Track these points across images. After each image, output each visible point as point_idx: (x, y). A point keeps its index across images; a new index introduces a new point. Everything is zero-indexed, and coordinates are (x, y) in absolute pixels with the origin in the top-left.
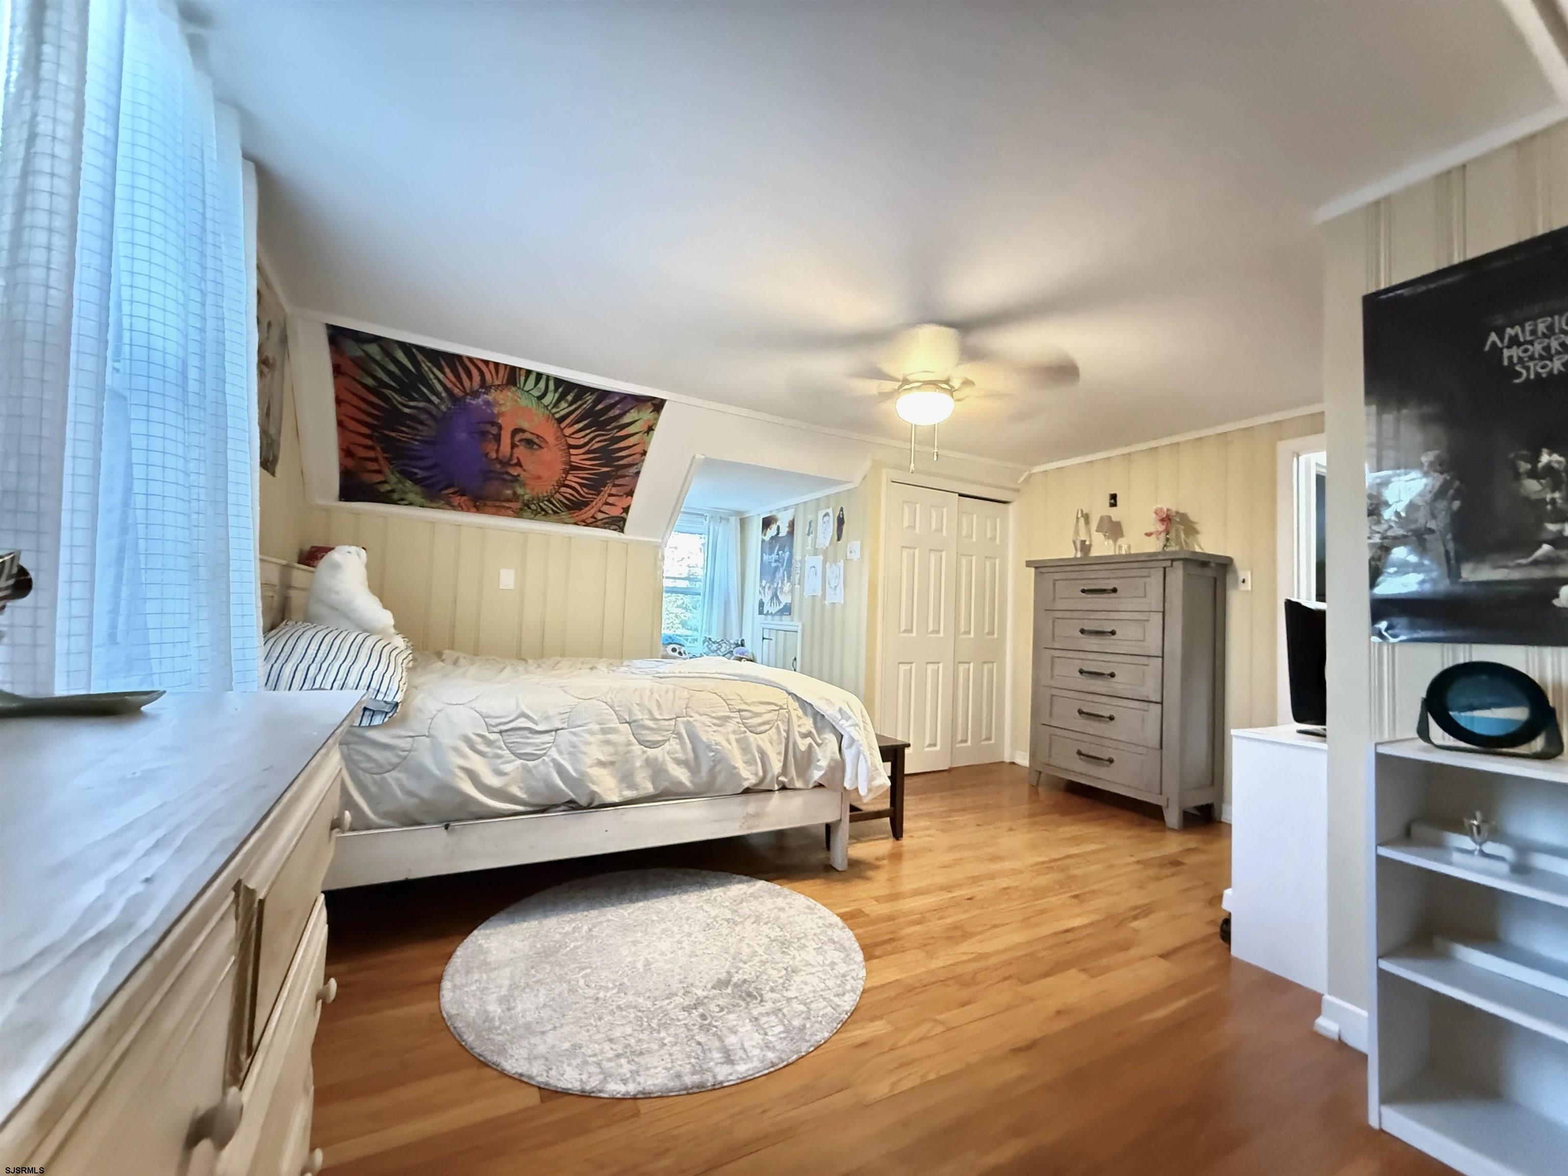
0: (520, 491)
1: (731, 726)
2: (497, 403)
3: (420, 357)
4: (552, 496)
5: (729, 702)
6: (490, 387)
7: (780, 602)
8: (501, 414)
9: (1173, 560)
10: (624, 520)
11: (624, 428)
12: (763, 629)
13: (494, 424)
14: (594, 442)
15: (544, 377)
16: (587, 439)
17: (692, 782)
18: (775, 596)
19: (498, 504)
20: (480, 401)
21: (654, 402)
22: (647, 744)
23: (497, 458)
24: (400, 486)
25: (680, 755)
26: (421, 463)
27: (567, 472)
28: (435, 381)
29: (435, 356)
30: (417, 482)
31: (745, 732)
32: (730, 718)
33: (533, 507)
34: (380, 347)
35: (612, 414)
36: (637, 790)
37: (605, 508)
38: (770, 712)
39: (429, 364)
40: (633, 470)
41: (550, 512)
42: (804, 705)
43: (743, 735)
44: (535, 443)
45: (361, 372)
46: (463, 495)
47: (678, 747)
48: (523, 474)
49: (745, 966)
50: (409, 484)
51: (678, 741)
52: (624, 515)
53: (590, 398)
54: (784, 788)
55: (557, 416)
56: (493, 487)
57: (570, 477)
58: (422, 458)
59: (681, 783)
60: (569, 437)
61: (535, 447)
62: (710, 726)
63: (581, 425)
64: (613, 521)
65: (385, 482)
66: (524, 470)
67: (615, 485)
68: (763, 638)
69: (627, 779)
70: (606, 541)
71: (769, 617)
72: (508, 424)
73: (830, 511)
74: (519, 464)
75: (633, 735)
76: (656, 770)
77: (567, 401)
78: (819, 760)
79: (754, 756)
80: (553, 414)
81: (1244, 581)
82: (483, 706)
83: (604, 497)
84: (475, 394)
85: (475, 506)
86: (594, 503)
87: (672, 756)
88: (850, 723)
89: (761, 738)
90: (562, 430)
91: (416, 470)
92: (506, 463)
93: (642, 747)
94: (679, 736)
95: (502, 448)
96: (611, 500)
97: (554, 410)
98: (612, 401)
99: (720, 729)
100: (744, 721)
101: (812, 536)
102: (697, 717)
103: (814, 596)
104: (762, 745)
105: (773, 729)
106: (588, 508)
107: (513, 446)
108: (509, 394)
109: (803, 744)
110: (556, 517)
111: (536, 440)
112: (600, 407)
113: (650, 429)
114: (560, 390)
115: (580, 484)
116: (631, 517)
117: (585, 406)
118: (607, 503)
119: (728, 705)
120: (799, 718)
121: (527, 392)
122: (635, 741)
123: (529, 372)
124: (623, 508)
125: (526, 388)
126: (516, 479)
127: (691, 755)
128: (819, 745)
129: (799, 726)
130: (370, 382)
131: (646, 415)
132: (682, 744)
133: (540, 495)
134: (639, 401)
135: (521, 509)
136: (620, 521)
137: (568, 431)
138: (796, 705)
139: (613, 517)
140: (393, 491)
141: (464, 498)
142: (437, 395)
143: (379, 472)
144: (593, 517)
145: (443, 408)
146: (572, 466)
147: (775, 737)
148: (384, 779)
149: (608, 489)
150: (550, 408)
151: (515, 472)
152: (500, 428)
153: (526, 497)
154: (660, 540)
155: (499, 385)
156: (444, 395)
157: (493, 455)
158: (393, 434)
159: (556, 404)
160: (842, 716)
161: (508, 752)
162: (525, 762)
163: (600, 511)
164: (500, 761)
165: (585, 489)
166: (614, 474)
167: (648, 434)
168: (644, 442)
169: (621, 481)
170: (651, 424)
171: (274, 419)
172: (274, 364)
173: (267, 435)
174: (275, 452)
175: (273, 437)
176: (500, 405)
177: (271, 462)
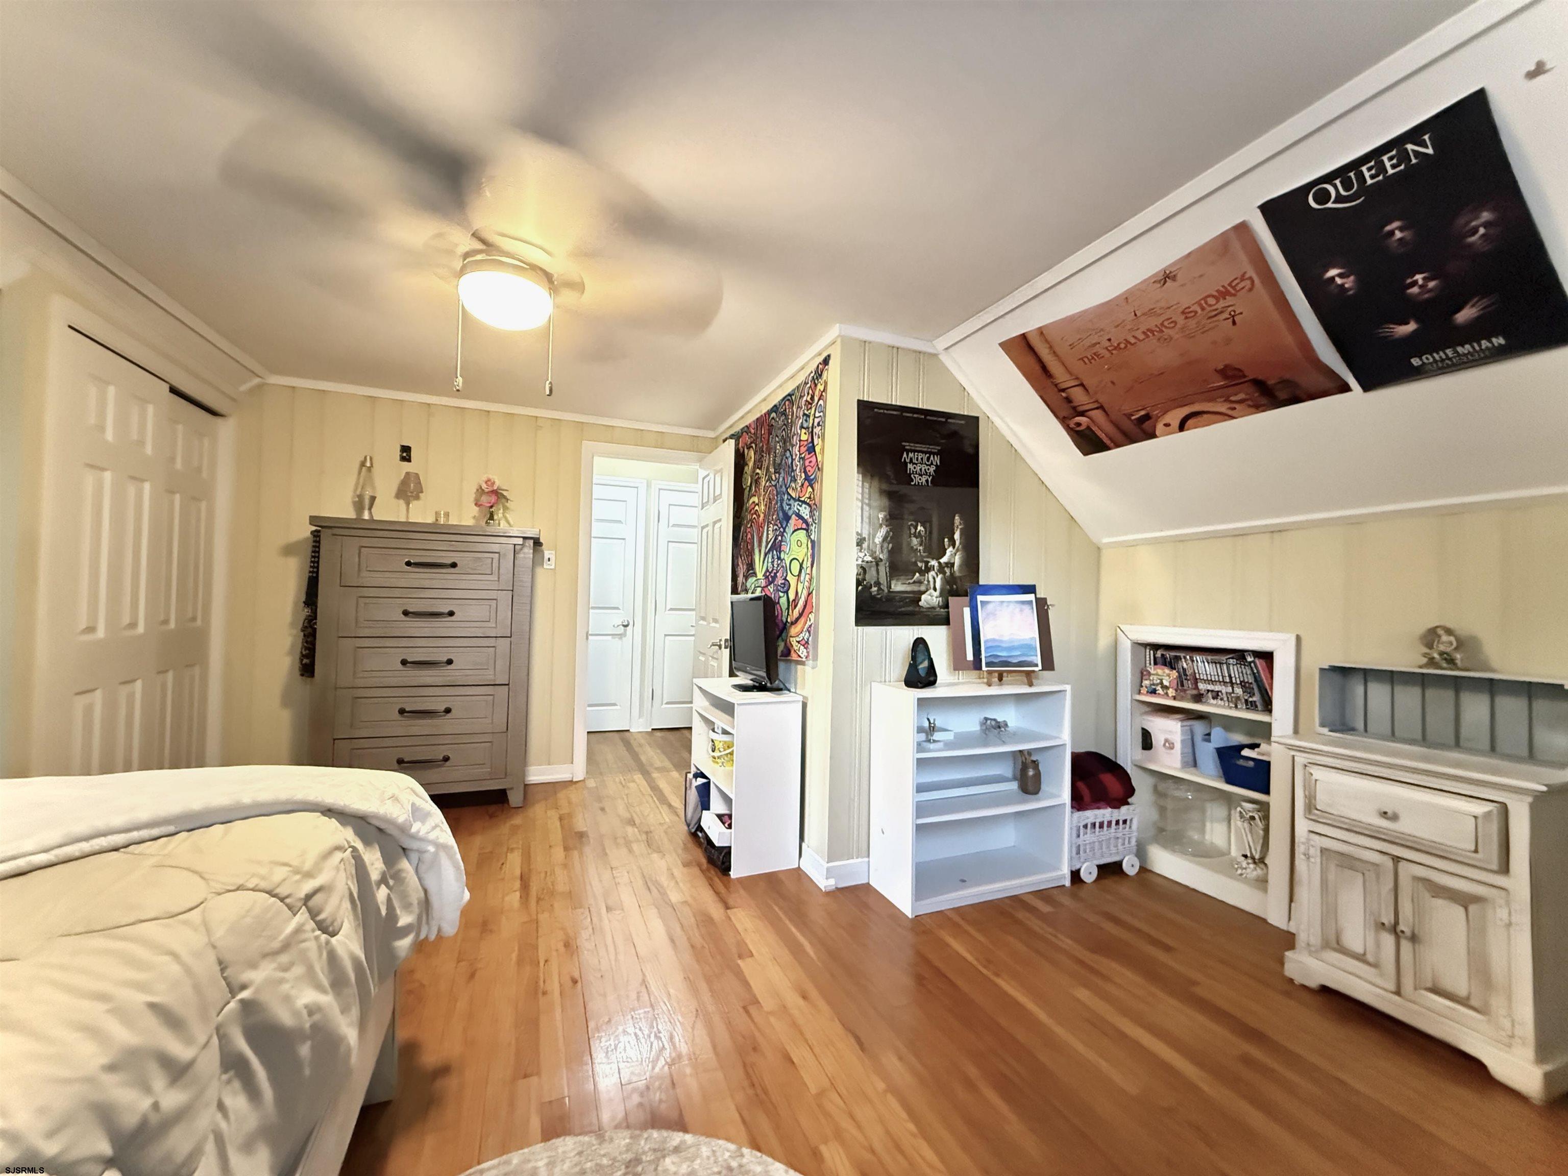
9: (525, 538)
81: (549, 560)
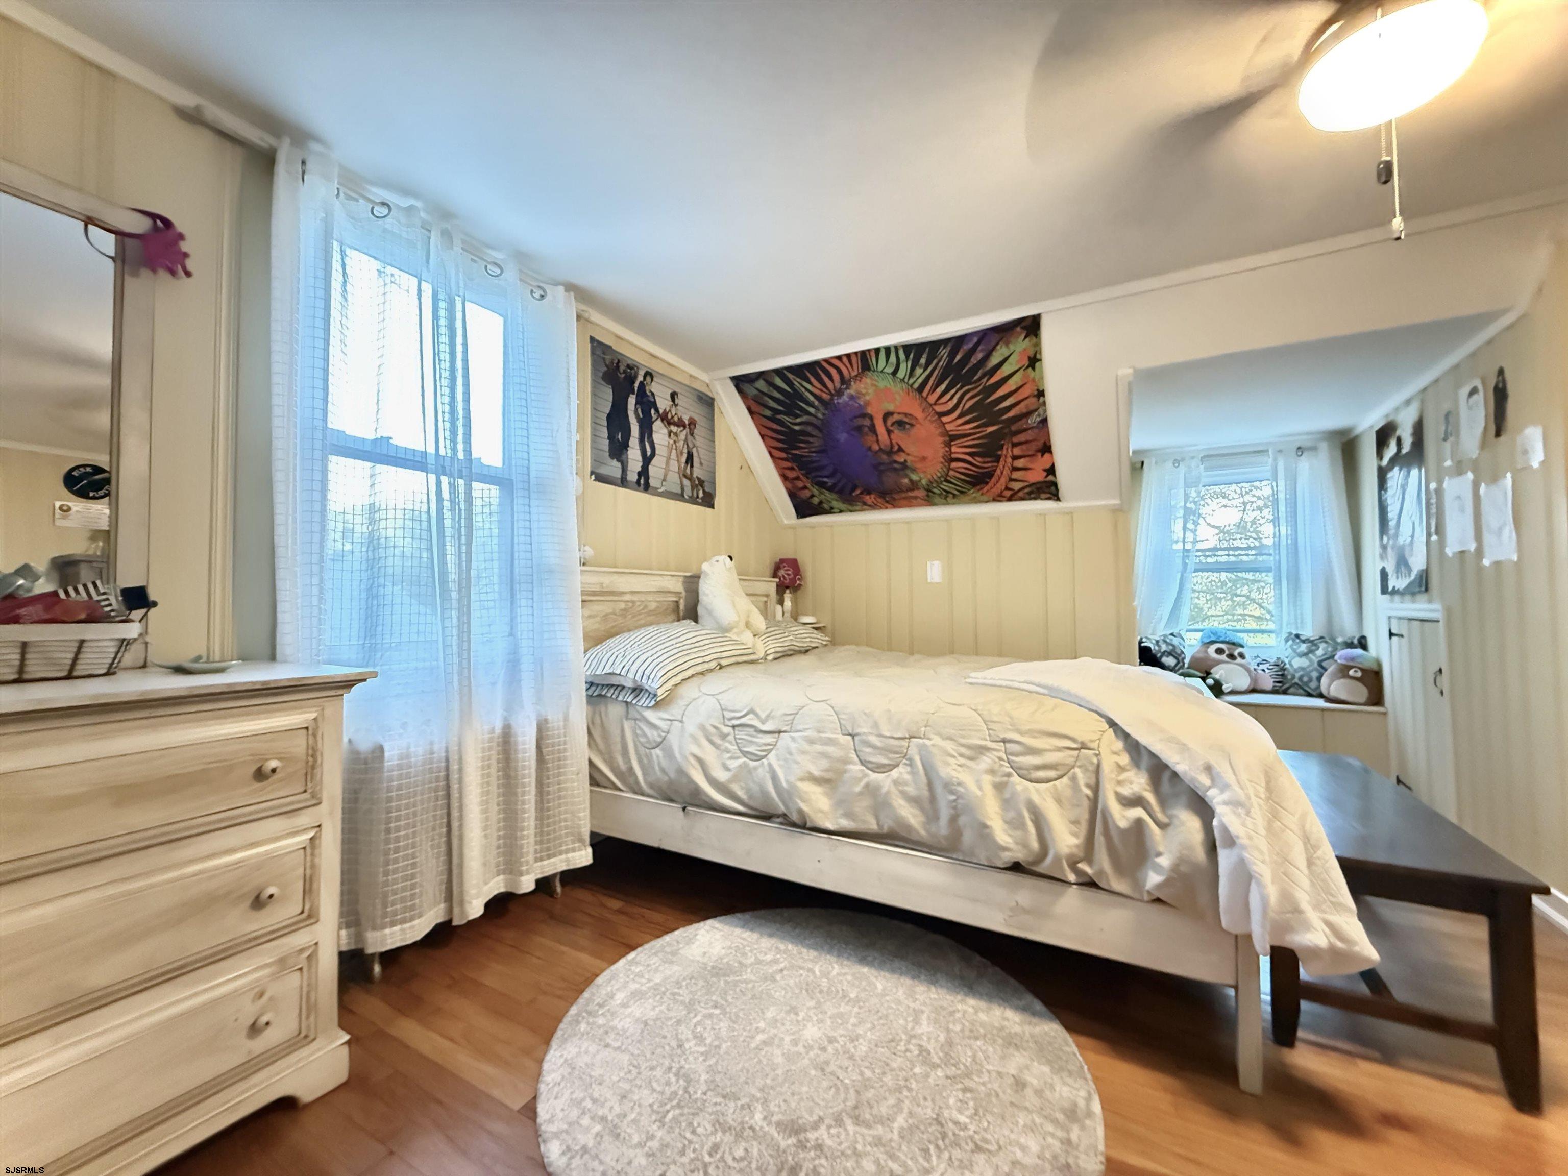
0: (915, 477)
1: (986, 761)
2: (859, 392)
3: (791, 376)
4: (947, 475)
5: (992, 726)
6: (850, 381)
7: (1409, 569)
8: (867, 404)
10: (1055, 484)
11: (996, 372)
12: (1390, 618)
13: (864, 415)
14: (964, 401)
15: (893, 350)
16: (955, 400)
17: (927, 831)
18: (1402, 563)
19: (903, 495)
20: (845, 398)
21: (1024, 324)
22: (870, 765)
23: (880, 449)
24: (823, 497)
25: (911, 790)
26: (826, 473)
27: (950, 446)
28: (807, 394)
29: (800, 370)
30: (831, 489)
31: (1009, 775)
32: (988, 749)
33: (935, 490)
34: (764, 380)
35: (974, 361)
36: (854, 820)
37: (1016, 475)
38: (1059, 749)
39: (799, 380)
40: (1034, 420)
41: (956, 492)
42: (1134, 748)
43: (1005, 779)
44: (906, 423)
45: (762, 408)
46: (869, 493)
47: (907, 777)
48: (909, 459)
49: (851, 1128)
50: (827, 493)
51: (909, 769)
52: (1051, 478)
53: (944, 353)
54: (1090, 884)
55: (916, 386)
56: (889, 479)
57: (954, 449)
58: (822, 468)
59: (909, 827)
60: (935, 404)
61: (907, 426)
62: (954, 757)
63: (943, 387)
64: (1038, 489)
65: (813, 496)
66: (908, 454)
67: (1014, 445)
68: (1391, 635)
69: (843, 804)
70: (1043, 515)
71: (1397, 598)
72: (876, 411)
73: (1478, 383)
74: (901, 450)
75: (855, 750)
76: (880, 804)
77: (921, 366)
78: (1159, 854)
79: (1020, 816)
80: (911, 386)
82: (725, 699)
83: (1006, 462)
84: (839, 393)
85: (887, 502)
86: (998, 472)
87: (900, 788)
88: (1226, 796)
89: (1037, 790)
90: (926, 399)
91: (825, 480)
92: (890, 452)
93: (864, 768)
94: (911, 763)
95: (880, 438)
96: (1020, 463)
97: (911, 381)
98: (971, 345)
99: (969, 763)
100: (1011, 757)
101: (1451, 439)
102: (937, 740)
103: (1462, 552)
104: (1036, 799)
105: (1065, 780)
106: (994, 480)
107: (889, 432)
108: (868, 381)
109: (1123, 817)
110: (966, 498)
111: (906, 420)
112: (958, 358)
113: (1034, 361)
114: (912, 356)
115: (967, 453)
116: (1063, 477)
117: (941, 364)
118: (1015, 469)
119: (988, 729)
120: (1121, 769)
121: (882, 372)
122: (856, 759)
123: (877, 350)
124: (1045, 470)
125: (880, 368)
126: (904, 465)
127: (926, 793)
128: (1162, 826)
129: (1119, 783)
130: (768, 413)
131: (1020, 345)
132: (913, 773)
133: (935, 477)
134: (1003, 331)
135: (928, 496)
136: (1049, 487)
137: (932, 399)
138: (1119, 745)
139: (1033, 484)
140: (821, 503)
141: (873, 496)
142: (813, 406)
143: (805, 488)
144: (1007, 488)
145: (820, 415)
146: (950, 436)
147: (1068, 792)
148: (651, 754)
149: (1007, 452)
150: (906, 380)
151: (901, 458)
152: (871, 418)
153: (924, 482)
154: (1117, 502)
155: (856, 376)
156: (816, 403)
157: (876, 447)
158: (797, 452)
159: (911, 375)
160: (1213, 779)
161: (736, 747)
162: (748, 761)
163: (1011, 480)
164: (728, 755)
165: (977, 458)
166: (1006, 431)
167: (1034, 369)
168: (1034, 380)
169: (1021, 438)
170: (1032, 355)
171: (701, 464)
172: (692, 423)
173: (690, 478)
174: (707, 489)
175: (702, 478)
176: (864, 395)
177: (702, 498)
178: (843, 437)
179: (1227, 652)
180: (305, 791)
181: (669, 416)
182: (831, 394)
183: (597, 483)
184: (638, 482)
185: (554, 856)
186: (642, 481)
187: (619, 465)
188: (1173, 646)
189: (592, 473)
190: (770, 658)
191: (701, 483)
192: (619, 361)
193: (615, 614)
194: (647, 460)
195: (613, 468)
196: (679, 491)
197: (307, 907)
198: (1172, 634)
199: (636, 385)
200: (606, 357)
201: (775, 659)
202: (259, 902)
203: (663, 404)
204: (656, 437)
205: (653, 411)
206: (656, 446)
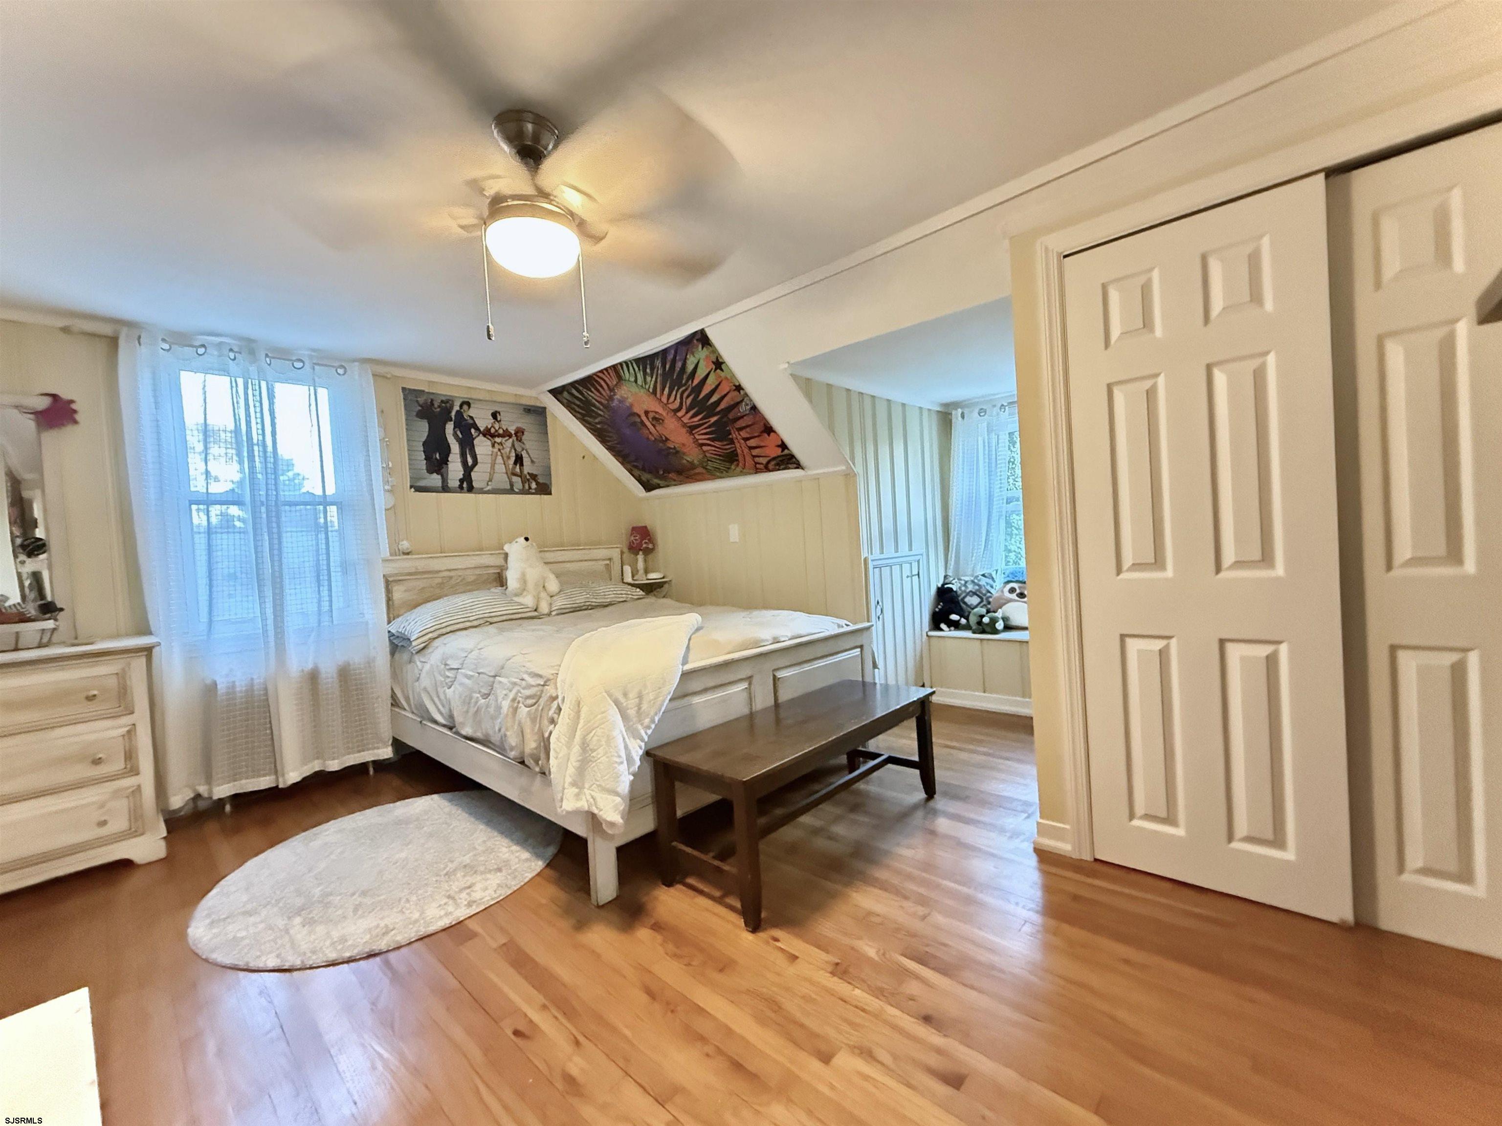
0: (689, 459)
2: (624, 398)
3: (579, 388)
4: (707, 456)
6: (614, 389)
8: (632, 405)
10: (793, 457)
11: (695, 376)
13: (634, 414)
14: (684, 400)
15: (629, 363)
16: (679, 400)
17: (496, 738)
19: (693, 472)
20: (616, 402)
21: (697, 338)
22: (481, 694)
23: (655, 439)
26: (634, 459)
27: (693, 435)
31: (520, 702)
32: (516, 685)
34: (568, 391)
35: (678, 369)
37: (756, 452)
39: (585, 391)
40: (743, 408)
41: (723, 468)
43: (518, 705)
44: (659, 419)
46: (670, 473)
47: (491, 703)
48: (676, 445)
51: (492, 697)
52: (786, 452)
53: (658, 363)
54: (543, 773)
55: (651, 390)
56: (673, 461)
57: (697, 437)
59: (491, 736)
61: (661, 421)
63: (667, 390)
64: (782, 461)
66: (674, 442)
67: (740, 429)
70: (798, 481)
72: (639, 410)
74: (667, 439)
75: (478, 684)
77: (649, 375)
80: (649, 390)
83: (741, 443)
84: (612, 398)
85: (688, 478)
86: (740, 451)
87: (489, 709)
89: (526, 712)
92: (663, 441)
95: (651, 430)
96: (752, 443)
98: (671, 356)
100: (522, 690)
105: (536, 706)
106: (741, 457)
107: (654, 426)
108: (623, 387)
111: (658, 416)
112: (668, 367)
113: (719, 364)
114: (641, 368)
115: (708, 439)
116: (797, 451)
117: (659, 372)
118: (752, 448)
119: (520, 671)
121: (629, 380)
123: (621, 364)
124: (777, 446)
126: (677, 450)
127: (495, 713)
131: (702, 354)
133: (700, 458)
134: (687, 344)
135: (707, 472)
136: (789, 459)
139: (777, 457)
141: (674, 474)
144: (757, 463)
145: (606, 416)
146: (690, 427)
147: (536, 714)
150: (644, 387)
151: (671, 445)
152: (639, 416)
153: (697, 462)
154: (844, 468)
155: (616, 385)
156: (601, 407)
157: (651, 438)
162: (446, 689)
163: (755, 456)
165: (717, 442)
166: (725, 419)
167: (722, 370)
168: (726, 378)
169: (740, 423)
170: (715, 360)
171: (532, 462)
172: (519, 433)
173: (520, 476)
174: (541, 480)
175: (535, 473)
176: (627, 398)
177: (535, 489)
178: (628, 432)
179: (1018, 591)
180: (120, 706)
181: (493, 431)
182: (607, 400)
183: (418, 493)
184: (461, 487)
185: (363, 751)
186: (465, 485)
187: (439, 477)
188: (979, 585)
189: (411, 487)
190: (554, 613)
191: (534, 477)
192: (432, 400)
193: (433, 587)
194: (468, 470)
195: (435, 480)
196: (509, 487)
197: (128, 766)
198: (983, 575)
199: (453, 414)
200: (419, 399)
201: (558, 614)
202: (97, 762)
203: (483, 421)
204: (478, 450)
205: (473, 431)
206: (478, 457)
